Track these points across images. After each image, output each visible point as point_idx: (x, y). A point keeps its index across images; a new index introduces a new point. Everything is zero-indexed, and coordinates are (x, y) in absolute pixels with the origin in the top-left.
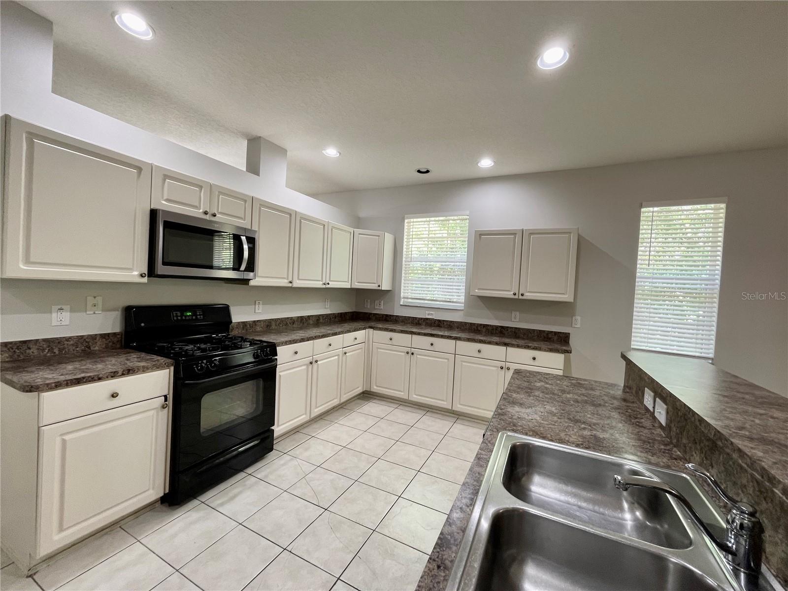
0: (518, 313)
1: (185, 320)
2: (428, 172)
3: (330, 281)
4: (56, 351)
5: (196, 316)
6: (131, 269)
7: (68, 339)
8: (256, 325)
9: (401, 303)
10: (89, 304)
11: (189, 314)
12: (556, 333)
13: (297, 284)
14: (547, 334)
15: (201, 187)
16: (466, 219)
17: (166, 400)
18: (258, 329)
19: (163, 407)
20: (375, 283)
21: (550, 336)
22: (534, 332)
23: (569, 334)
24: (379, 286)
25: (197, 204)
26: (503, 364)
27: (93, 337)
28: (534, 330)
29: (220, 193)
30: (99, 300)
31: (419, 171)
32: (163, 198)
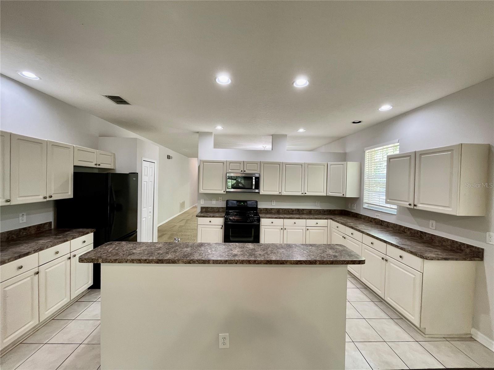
0: (434, 222)
1: (241, 205)
2: (360, 122)
3: (307, 192)
4: (213, 210)
5: (244, 204)
6: (222, 190)
7: (215, 208)
8: (272, 210)
9: (364, 207)
10: (219, 199)
11: (242, 203)
12: (468, 246)
13: (284, 193)
14: (460, 246)
15: (240, 163)
16: (397, 146)
17: (222, 227)
18: (273, 212)
19: (221, 228)
20: (341, 193)
21: (463, 247)
22: (448, 241)
23: (483, 249)
24: (343, 195)
25: (239, 169)
26: (384, 256)
27: (220, 208)
28: (448, 240)
29: (247, 163)
30: (221, 198)
31: (354, 123)
32: (229, 168)
